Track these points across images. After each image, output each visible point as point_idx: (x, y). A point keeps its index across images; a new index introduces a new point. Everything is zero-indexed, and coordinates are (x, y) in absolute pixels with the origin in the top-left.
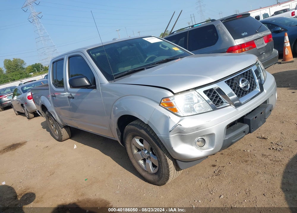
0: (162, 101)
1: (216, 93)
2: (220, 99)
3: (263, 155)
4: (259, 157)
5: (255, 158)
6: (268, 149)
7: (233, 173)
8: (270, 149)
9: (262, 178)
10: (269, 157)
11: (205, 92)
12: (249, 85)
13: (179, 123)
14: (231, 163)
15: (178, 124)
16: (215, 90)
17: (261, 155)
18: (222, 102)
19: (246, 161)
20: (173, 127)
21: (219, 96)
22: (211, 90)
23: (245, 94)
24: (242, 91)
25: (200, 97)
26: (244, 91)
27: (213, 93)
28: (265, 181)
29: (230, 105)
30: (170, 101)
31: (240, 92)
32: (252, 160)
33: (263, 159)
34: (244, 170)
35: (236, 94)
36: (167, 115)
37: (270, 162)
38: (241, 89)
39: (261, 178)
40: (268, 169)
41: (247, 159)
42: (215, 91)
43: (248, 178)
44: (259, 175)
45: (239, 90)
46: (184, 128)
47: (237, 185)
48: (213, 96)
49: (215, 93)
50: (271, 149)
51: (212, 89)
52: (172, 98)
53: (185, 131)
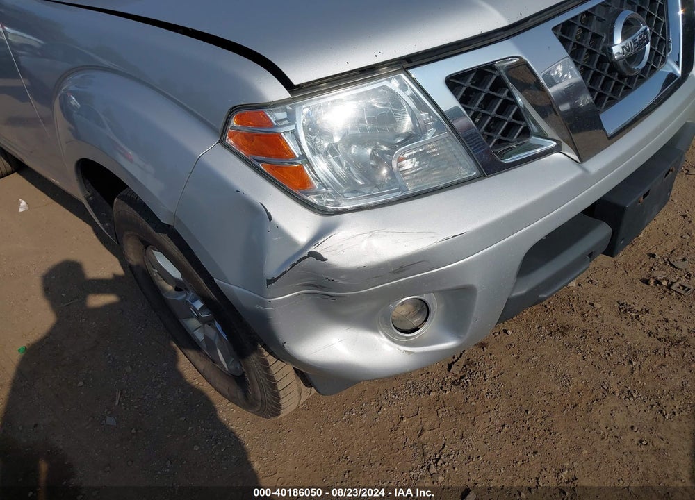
0: (233, 123)
1: (506, 86)
2: (519, 115)
3: (624, 309)
4: (608, 314)
5: (595, 320)
6: (639, 284)
7: (514, 382)
8: (646, 282)
9: (620, 418)
10: (643, 318)
11: (453, 82)
12: (648, 46)
13: (313, 249)
14: (509, 332)
15: (306, 254)
16: (502, 71)
17: (617, 305)
18: (526, 132)
19: (564, 330)
20: (286, 263)
21: (516, 103)
22: (482, 73)
23: (626, 88)
24: (615, 77)
25: (426, 109)
26: (622, 76)
27: (491, 89)
28: (630, 435)
29: (558, 149)
30: (270, 124)
31: (607, 80)
32: (583, 325)
33: (622, 324)
34: (556, 368)
35: (591, 91)
36: (257, 199)
37: (649, 343)
38: (614, 67)
39: (617, 415)
40: (643, 376)
41: (565, 319)
42: (499, 78)
43: (567, 414)
44: (610, 402)
45: (605, 73)
46: (339, 272)
47: (529, 443)
48: (489, 100)
49: (499, 84)
50: (652, 281)
51: (491, 66)
52: (285, 110)
53: (340, 282)
